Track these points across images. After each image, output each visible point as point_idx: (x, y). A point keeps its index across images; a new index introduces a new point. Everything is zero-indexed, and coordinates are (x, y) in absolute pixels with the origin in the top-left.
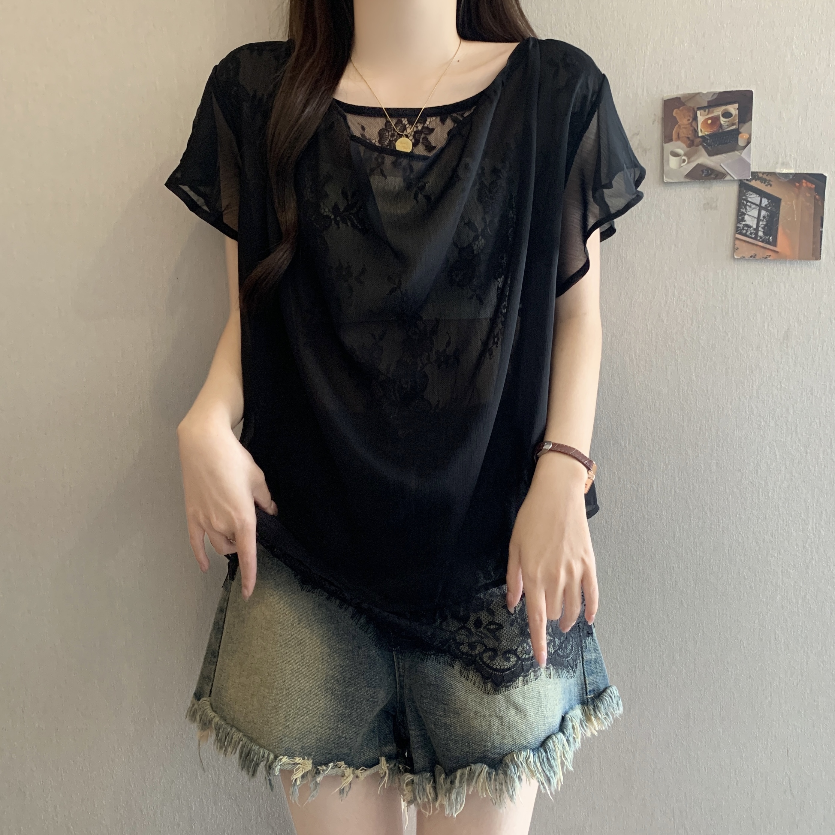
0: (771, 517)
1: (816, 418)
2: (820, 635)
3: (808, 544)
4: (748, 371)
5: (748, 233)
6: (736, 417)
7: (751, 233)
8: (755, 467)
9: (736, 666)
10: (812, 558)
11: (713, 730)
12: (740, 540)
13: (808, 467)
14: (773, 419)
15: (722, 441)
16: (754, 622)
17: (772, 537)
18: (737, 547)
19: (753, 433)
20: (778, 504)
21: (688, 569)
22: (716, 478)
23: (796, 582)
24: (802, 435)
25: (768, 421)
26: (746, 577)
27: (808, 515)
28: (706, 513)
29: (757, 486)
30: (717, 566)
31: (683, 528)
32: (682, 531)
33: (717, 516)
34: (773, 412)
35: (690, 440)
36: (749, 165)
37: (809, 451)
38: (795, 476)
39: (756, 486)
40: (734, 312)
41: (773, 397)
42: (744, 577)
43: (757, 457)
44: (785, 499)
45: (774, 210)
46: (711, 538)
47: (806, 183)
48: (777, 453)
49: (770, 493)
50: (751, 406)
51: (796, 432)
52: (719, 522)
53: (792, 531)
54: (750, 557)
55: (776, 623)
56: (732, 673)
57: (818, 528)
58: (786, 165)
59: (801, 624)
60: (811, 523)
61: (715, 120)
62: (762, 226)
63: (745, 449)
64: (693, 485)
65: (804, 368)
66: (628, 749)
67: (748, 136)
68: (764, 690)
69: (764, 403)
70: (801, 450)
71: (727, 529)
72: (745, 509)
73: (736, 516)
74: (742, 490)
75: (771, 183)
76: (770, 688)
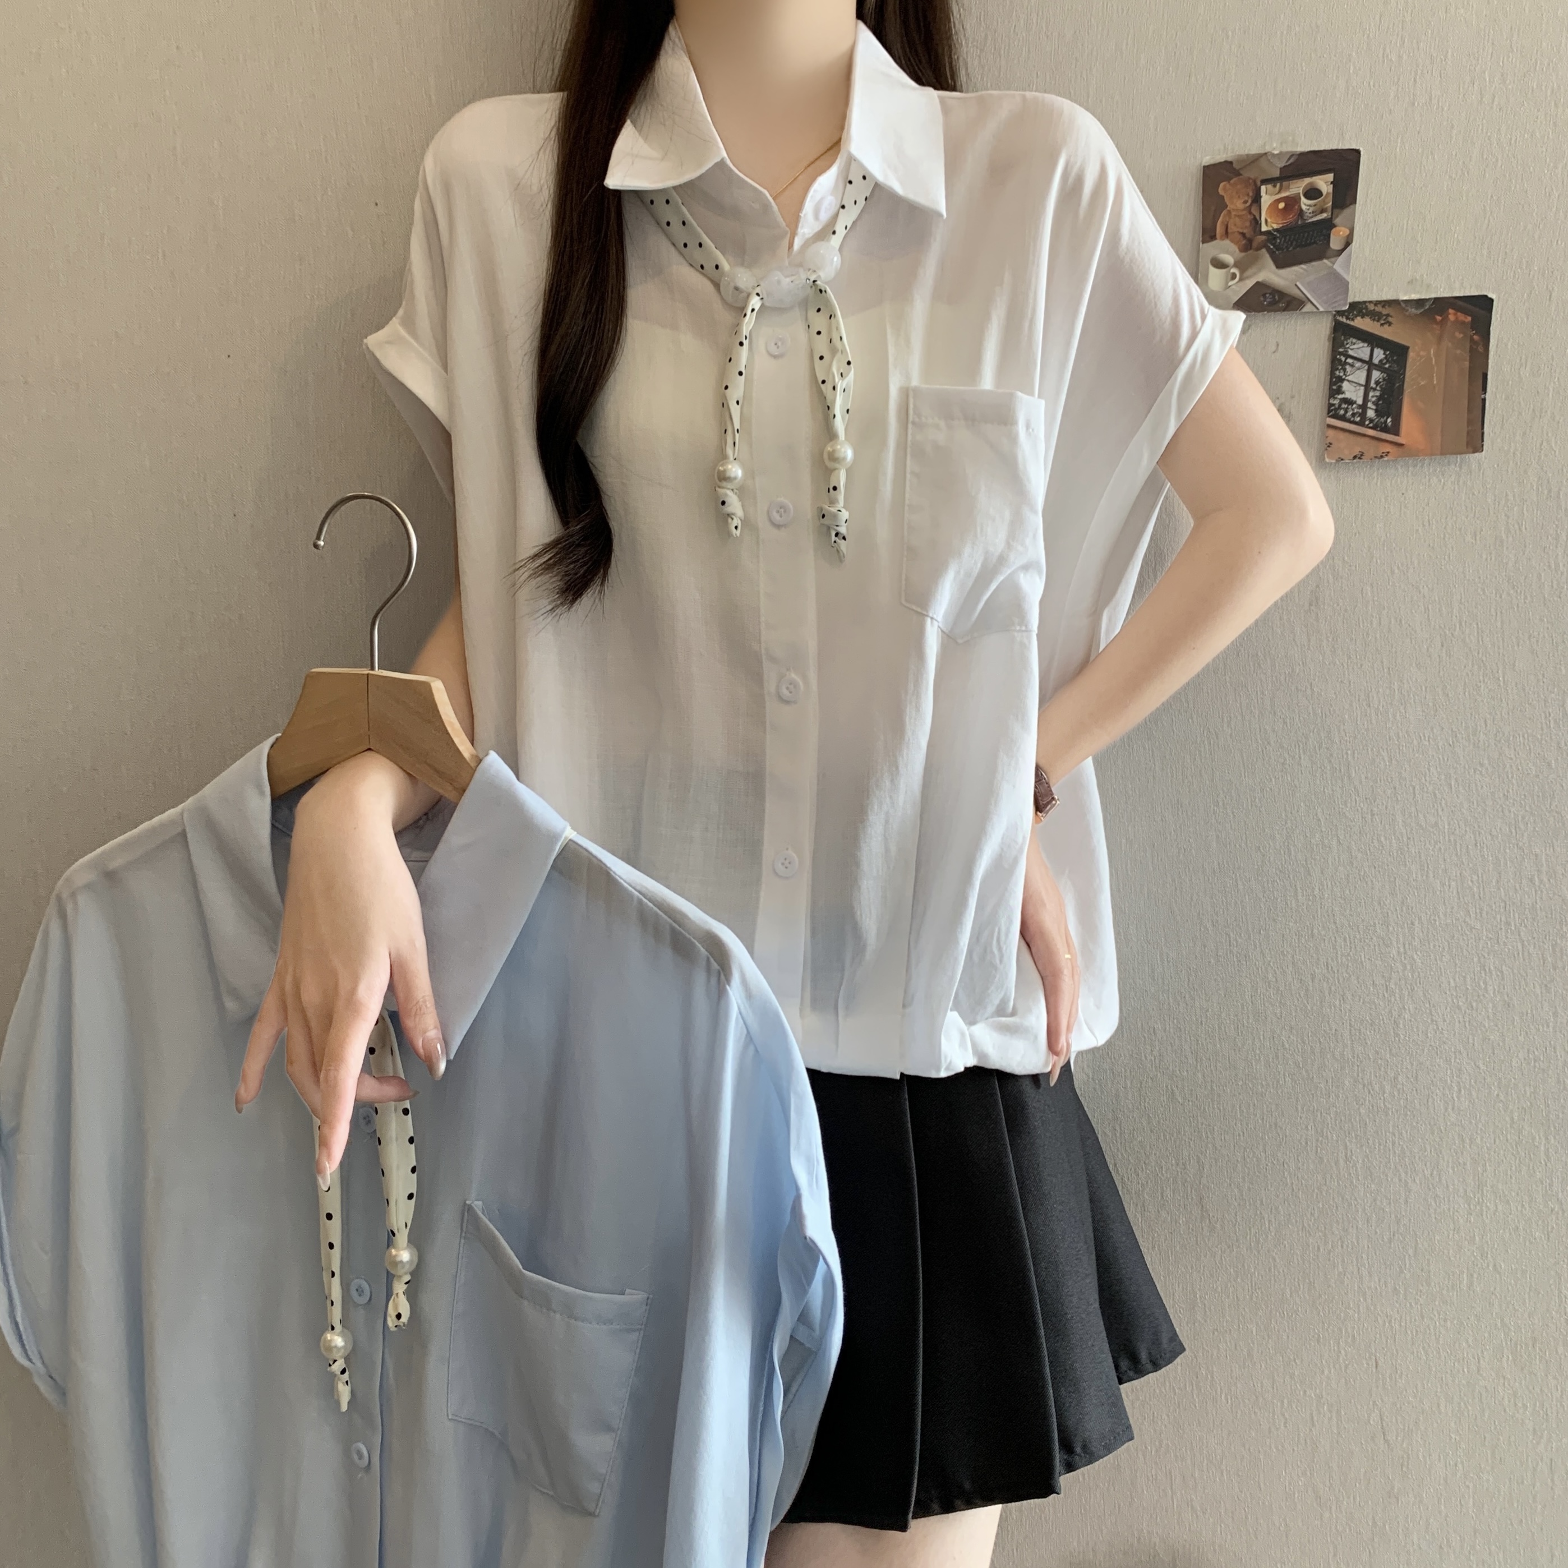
1: (1381, 750)
2: (1428, 1147)
3: (1392, 981)
5: (1350, 413)
7: (1353, 415)
9: (1277, 1208)
12: (1270, 976)
15: (1222, 795)
17: (1328, 969)
23: (1377, 1053)
29: (1291, 876)
33: (1227, 934)
34: (1304, 740)
36: (1344, 286)
42: (1283, 1045)
45: (1395, 367)
46: (1217, 975)
47: (1455, 315)
50: (1265, 729)
55: (1346, 1128)
59: (1391, 1130)
61: (1292, 202)
62: (1374, 399)
64: (1180, 877)
67: (1347, 232)
69: (1285, 723)
72: (1274, 920)
74: (1266, 885)
75: (1390, 319)
76: (1340, 1247)
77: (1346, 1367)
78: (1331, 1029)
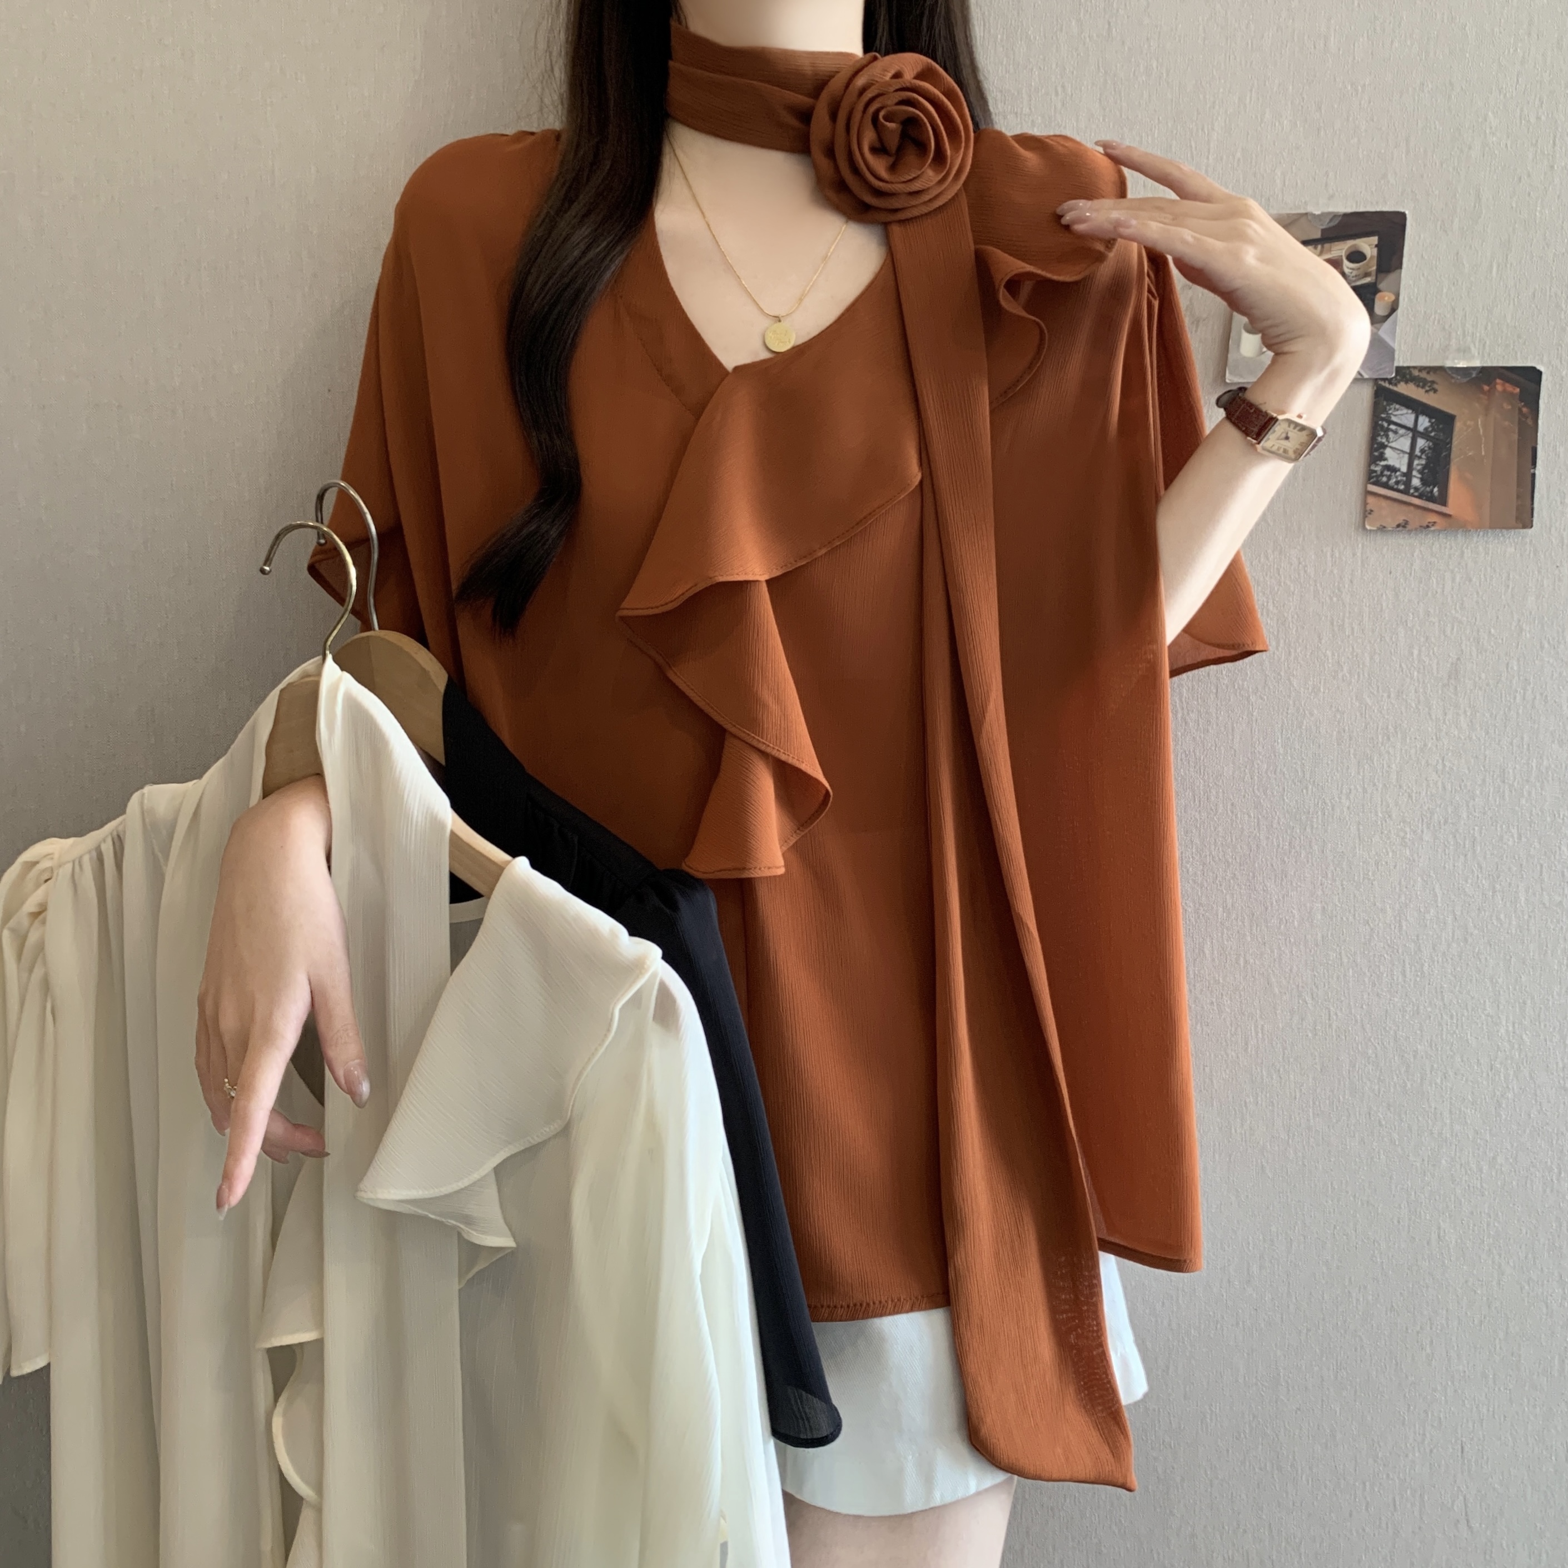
0: (1429, 1009)
1: (1511, 827)
3: (1498, 1060)
4: (1380, 737)
5: (1393, 481)
6: (1359, 823)
7: (1397, 482)
8: (1395, 919)
10: (1508, 1087)
11: (1322, 1407)
12: (1370, 1051)
13: (1498, 919)
14: (1428, 828)
16: (1400, 1205)
17: (1431, 1046)
18: (1365, 1065)
19: (1390, 854)
20: (1442, 987)
21: (1273, 1105)
22: (1323, 937)
23: (1476, 1132)
24: (1485, 858)
25: (1419, 831)
26: (1384, 1123)
27: (1498, 1006)
28: (1307, 1003)
29: (1400, 951)
30: (1327, 1102)
31: (1262, 1029)
32: (1260, 1035)
33: (1326, 1008)
34: (1428, 815)
35: (1272, 865)
36: (1390, 353)
37: (1498, 886)
38: (1472, 934)
39: (1398, 952)
40: (1356, 627)
41: (1428, 786)
42: (1380, 1122)
43: (1399, 897)
44: (1455, 977)
45: (1441, 436)
46: (1314, 1048)
47: (1503, 385)
48: (1437, 890)
49: (1426, 965)
51: (1474, 852)
52: (1329, 1020)
53: (1469, 1037)
54: (1389, 1083)
55: (1441, 1208)
56: (1358, 1300)
57: (1518, 1032)
58: (1464, 351)
59: (1486, 1211)
60: (1504, 1023)
62: (1419, 467)
63: (1375, 883)
64: (1280, 948)
65: (1487, 733)
66: (1164, 1441)
67: (1393, 298)
68: (1418, 1333)
69: (1410, 796)
70: (1483, 885)
71: (1345, 1031)
72: (1378, 995)
73: (1362, 1007)
74: (1372, 958)
75: (1435, 386)
76: (1429, 1329)
77: (1431, 1451)
78: (1430, 1107)
